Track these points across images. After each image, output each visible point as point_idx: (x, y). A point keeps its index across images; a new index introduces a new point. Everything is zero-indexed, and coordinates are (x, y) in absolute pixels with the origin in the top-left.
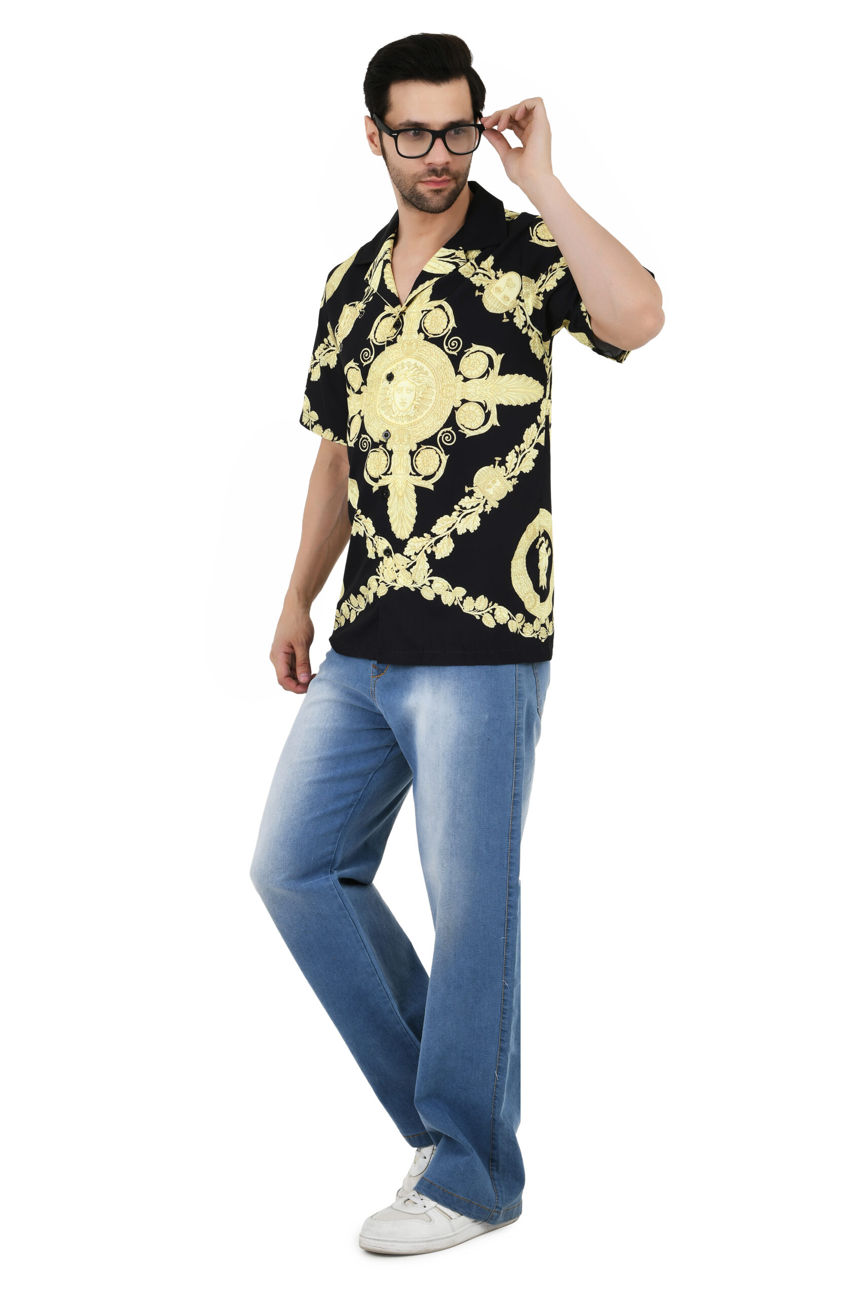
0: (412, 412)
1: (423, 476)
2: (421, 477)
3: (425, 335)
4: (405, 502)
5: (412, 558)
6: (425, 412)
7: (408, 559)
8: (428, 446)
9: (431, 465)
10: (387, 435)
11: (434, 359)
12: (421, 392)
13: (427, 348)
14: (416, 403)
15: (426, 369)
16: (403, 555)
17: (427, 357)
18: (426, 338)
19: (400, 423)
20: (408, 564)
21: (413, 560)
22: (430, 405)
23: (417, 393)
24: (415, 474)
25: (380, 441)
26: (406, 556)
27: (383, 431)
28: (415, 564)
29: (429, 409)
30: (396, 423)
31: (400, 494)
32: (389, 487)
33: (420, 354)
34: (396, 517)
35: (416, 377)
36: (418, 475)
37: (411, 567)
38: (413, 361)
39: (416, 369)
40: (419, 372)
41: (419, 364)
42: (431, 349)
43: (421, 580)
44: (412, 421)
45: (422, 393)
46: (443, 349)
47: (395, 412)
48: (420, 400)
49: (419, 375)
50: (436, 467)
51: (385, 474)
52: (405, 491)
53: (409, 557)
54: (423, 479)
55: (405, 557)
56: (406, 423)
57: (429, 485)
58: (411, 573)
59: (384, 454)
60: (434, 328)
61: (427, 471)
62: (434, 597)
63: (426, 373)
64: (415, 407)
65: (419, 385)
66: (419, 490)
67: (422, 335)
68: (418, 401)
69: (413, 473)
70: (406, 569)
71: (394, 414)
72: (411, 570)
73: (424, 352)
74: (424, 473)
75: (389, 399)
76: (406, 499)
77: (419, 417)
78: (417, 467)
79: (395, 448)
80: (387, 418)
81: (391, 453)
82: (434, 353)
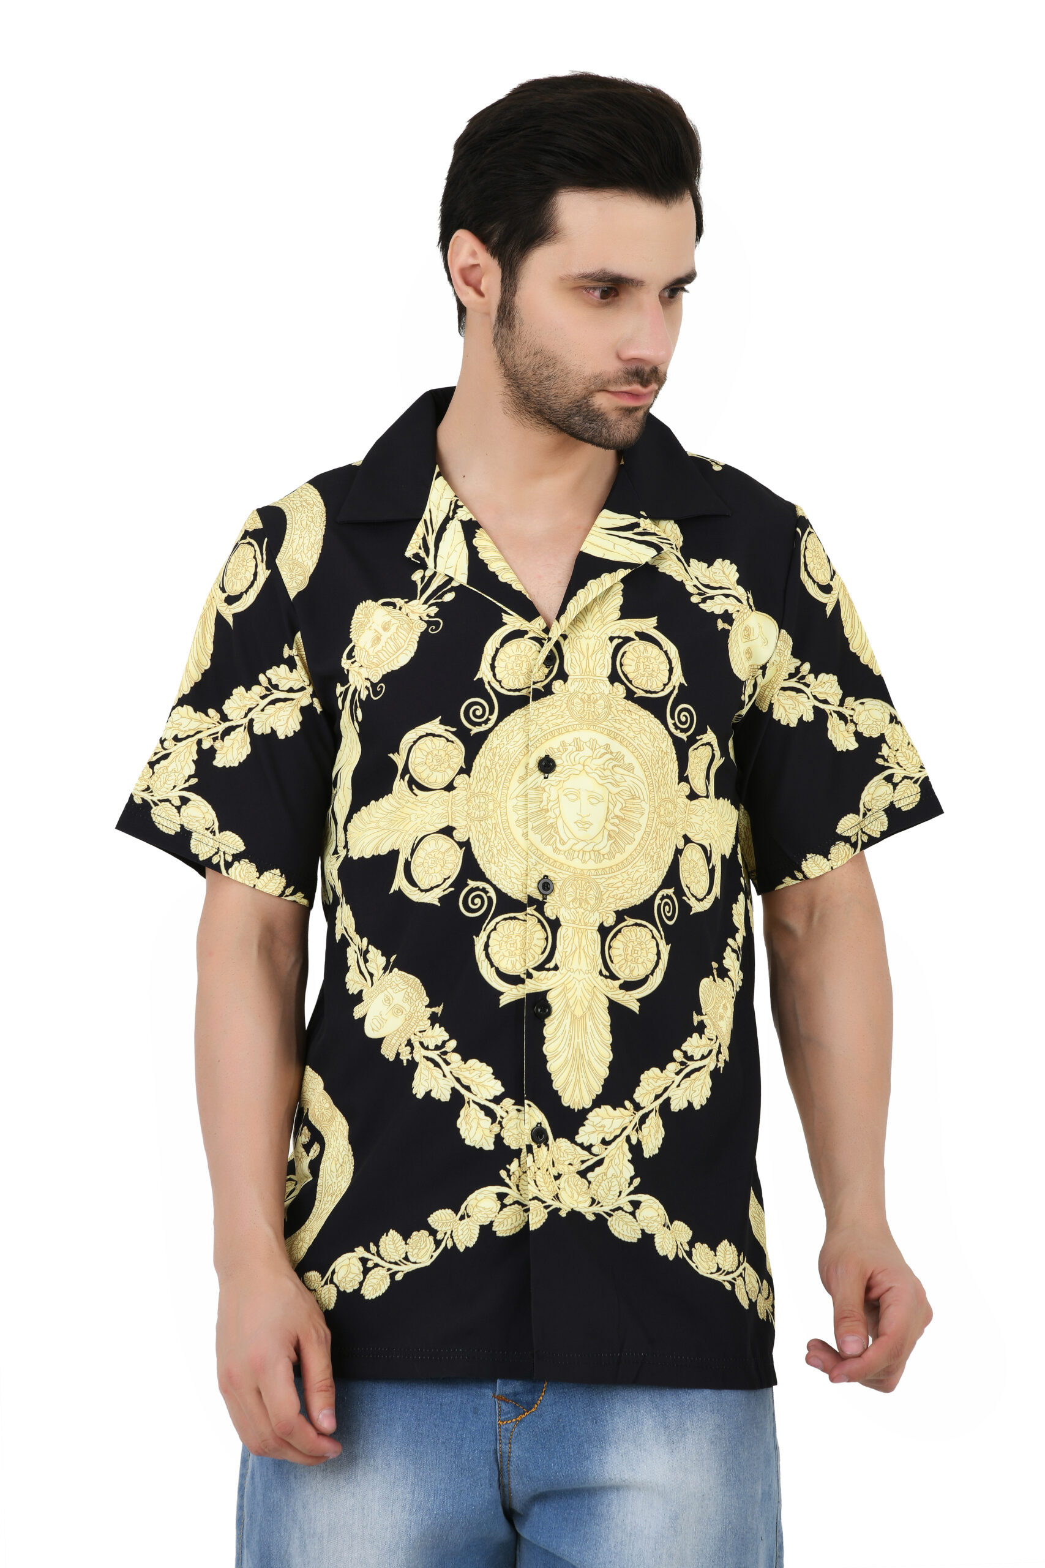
0: (604, 845)
1: (621, 981)
2: (617, 983)
3: (627, 688)
4: (589, 1031)
5: (594, 1150)
6: (630, 848)
7: (586, 1153)
8: (639, 921)
9: (640, 961)
10: (546, 886)
11: (646, 741)
12: (619, 806)
13: (634, 716)
14: (610, 827)
15: (629, 758)
16: (573, 1141)
17: (631, 734)
18: (630, 695)
19: (576, 863)
20: (583, 1162)
21: (596, 1155)
22: (638, 836)
23: (611, 807)
24: (608, 974)
25: (530, 898)
26: (581, 1146)
27: (537, 877)
28: (600, 1163)
29: (636, 843)
30: (568, 862)
31: (579, 1012)
32: (550, 997)
33: (618, 726)
34: (566, 1062)
35: (607, 773)
36: (613, 977)
37: (591, 1168)
38: (603, 740)
39: (608, 756)
40: (615, 763)
41: (616, 747)
42: (642, 721)
43: (610, 1197)
44: (606, 863)
45: (622, 809)
46: (664, 722)
47: (565, 839)
48: (616, 821)
49: (615, 769)
50: (651, 966)
51: (540, 968)
52: (590, 1008)
53: (588, 1149)
54: (621, 987)
55: (578, 1148)
56: (591, 865)
57: (631, 1001)
58: (590, 1183)
59: (539, 927)
60: (645, 679)
61: (631, 971)
62: (640, 1236)
63: (630, 768)
64: (609, 835)
65: (615, 790)
66: (615, 1009)
67: (620, 689)
68: (613, 824)
69: (605, 972)
70: (578, 1173)
71: (564, 843)
72: (590, 1175)
73: (627, 725)
74: (625, 975)
75: (547, 811)
76: (590, 1024)
77: (619, 858)
78: (612, 961)
79: (566, 914)
80: (548, 850)
81: (555, 925)
82: (648, 729)
